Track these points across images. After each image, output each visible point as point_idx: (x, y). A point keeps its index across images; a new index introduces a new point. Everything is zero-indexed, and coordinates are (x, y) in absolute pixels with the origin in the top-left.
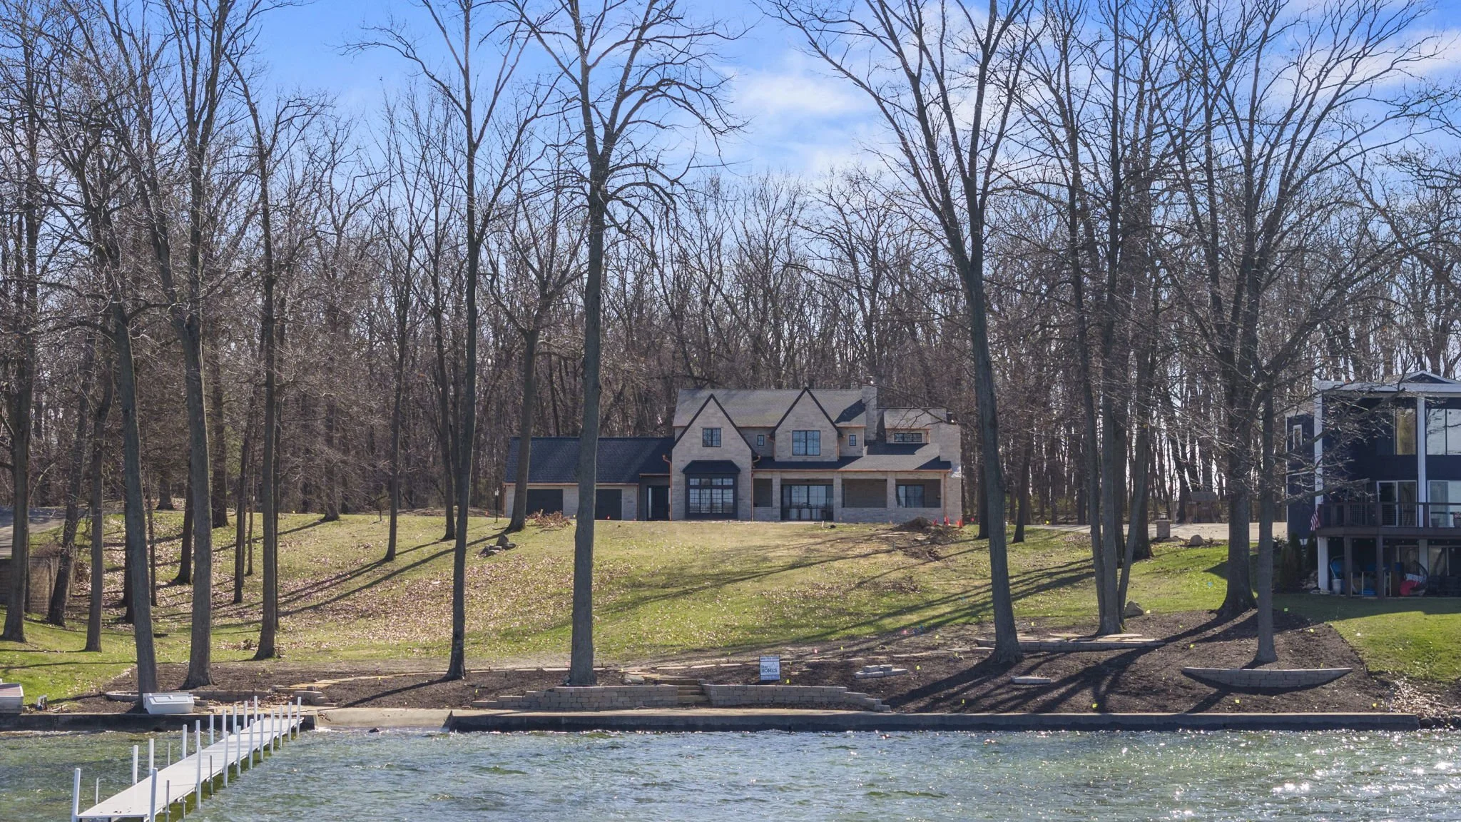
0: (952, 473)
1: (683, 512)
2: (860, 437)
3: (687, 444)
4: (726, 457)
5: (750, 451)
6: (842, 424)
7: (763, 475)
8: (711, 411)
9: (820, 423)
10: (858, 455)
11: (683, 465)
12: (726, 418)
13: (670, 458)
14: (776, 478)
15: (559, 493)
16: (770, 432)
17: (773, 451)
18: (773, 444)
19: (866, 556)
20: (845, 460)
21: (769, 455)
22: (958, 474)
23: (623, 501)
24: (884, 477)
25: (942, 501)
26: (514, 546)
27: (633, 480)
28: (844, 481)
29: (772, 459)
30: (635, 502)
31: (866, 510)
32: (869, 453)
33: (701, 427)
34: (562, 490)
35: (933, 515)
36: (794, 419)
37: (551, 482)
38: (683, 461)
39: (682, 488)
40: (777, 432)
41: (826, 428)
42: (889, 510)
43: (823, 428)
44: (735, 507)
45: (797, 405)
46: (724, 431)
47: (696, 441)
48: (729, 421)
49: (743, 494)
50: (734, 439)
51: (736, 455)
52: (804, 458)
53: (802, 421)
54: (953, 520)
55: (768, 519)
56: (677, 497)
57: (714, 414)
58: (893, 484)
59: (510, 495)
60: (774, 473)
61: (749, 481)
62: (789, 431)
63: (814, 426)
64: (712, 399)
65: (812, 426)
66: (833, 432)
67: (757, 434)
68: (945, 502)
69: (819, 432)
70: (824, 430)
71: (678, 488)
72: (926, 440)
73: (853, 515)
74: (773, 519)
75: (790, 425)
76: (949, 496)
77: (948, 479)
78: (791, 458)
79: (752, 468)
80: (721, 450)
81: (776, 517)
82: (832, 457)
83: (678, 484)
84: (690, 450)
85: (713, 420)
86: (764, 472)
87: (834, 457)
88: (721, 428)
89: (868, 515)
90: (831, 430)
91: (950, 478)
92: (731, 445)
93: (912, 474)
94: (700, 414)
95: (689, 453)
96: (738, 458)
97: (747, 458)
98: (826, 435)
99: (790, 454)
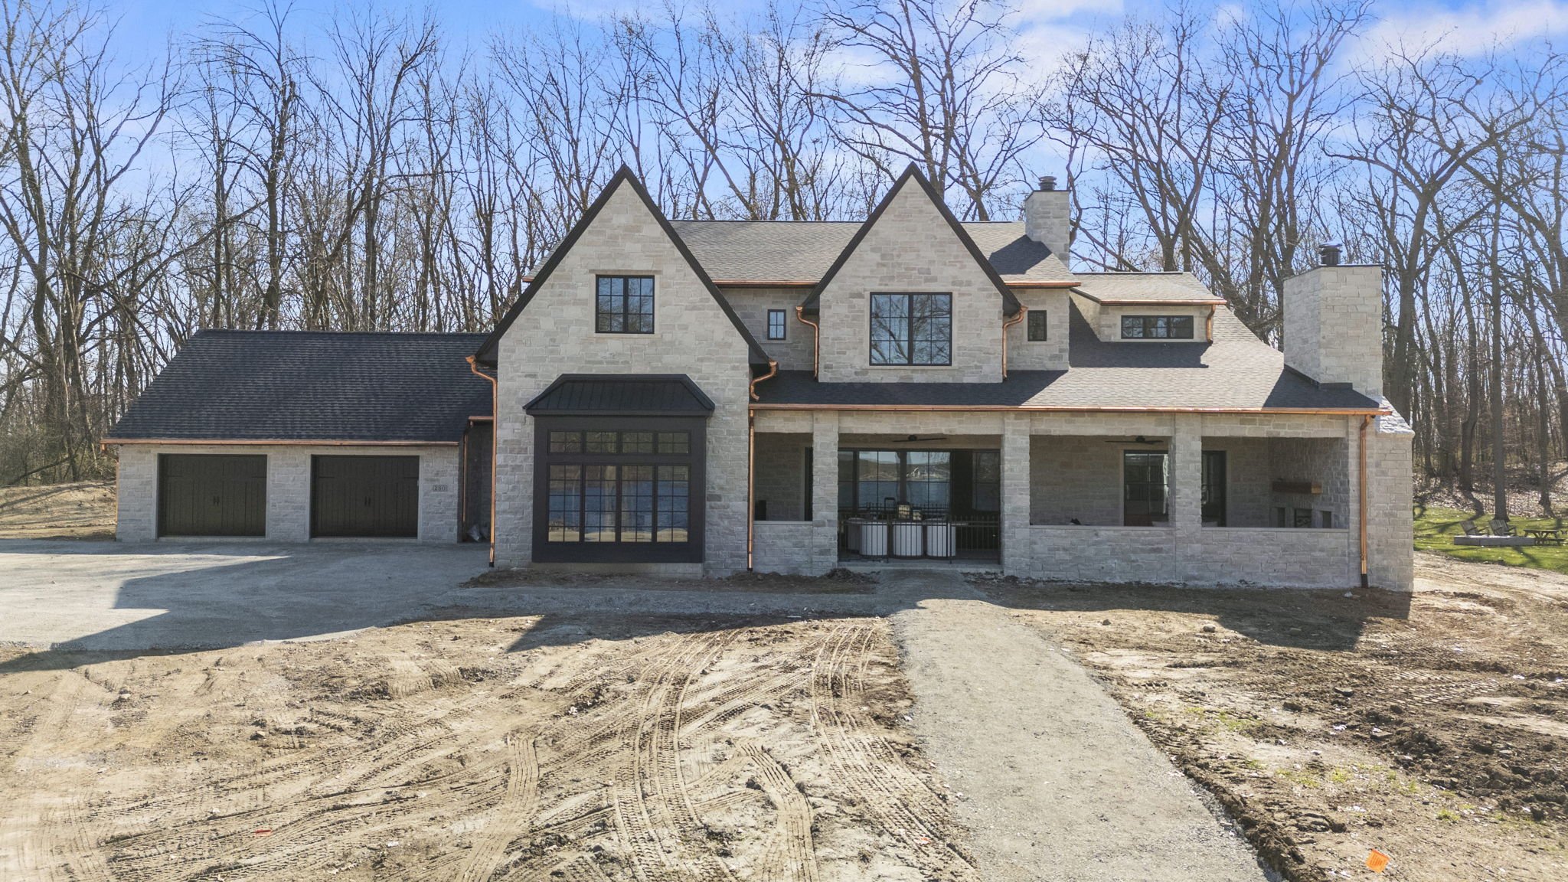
1: (528, 538)
2: (1058, 316)
3: (547, 324)
4: (668, 365)
5: (741, 347)
6: (1008, 279)
7: (783, 422)
8: (621, 220)
9: (950, 272)
10: (1050, 366)
11: (533, 389)
12: (670, 247)
13: (492, 366)
14: (824, 430)
15: (257, 466)
16: (805, 297)
17: (813, 352)
18: (814, 334)
20: (1024, 381)
21: (799, 365)
22: (1392, 427)
23: (422, 484)
24: (1161, 431)
25: (1354, 506)
27: (445, 431)
28: (1036, 441)
29: (811, 376)
30: (454, 489)
31: (1105, 532)
32: (1073, 362)
33: (591, 271)
34: (263, 458)
35: (1322, 550)
36: (877, 257)
37: (233, 437)
38: (533, 376)
39: (526, 461)
40: (824, 296)
41: (969, 284)
42: (1179, 534)
43: (961, 284)
44: (696, 523)
45: (883, 217)
46: (662, 286)
47: (572, 312)
48: (678, 254)
49: (722, 482)
50: (694, 308)
51: (701, 360)
52: (902, 373)
53: (899, 265)
54: (1385, 569)
55: (799, 558)
56: (514, 488)
57: (632, 230)
58: (1192, 454)
59: (129, 470)
60: (820, 416)
61: (739, 441)
62: (860, 296)
63: (934, 279)
64: (625, 183)
65: (927, 280)
66: (990, 296)
67: (766, 307)
68: (1361, 512)
69: (950, 294)
70: (964, 289)
71: (518, 463)
72: (1207, 334)
73: (1065, 550)
74: (816, 558)
75: (864, 278)
76: (1373, 489)
77: (1370, 439)
78: (865, 372)
79: (752, 400)
80: (653, 343)
81: (824, 552)
82: (986, 369)
83: (514, 447)
84: (553, 340)
85: (629, 247)
86: (787, 414)
87: (993, 372)
88: (656, 271)
89: (1113, 551)
90: (984, 290)
91: (1376, 434)
92: (685, 328)
93: (1252, 422)
94: (589, 228)
95: (552, 352)
96: (706, 368)
97: (734, 368)
98: (970, 306)
99: (862, 362)
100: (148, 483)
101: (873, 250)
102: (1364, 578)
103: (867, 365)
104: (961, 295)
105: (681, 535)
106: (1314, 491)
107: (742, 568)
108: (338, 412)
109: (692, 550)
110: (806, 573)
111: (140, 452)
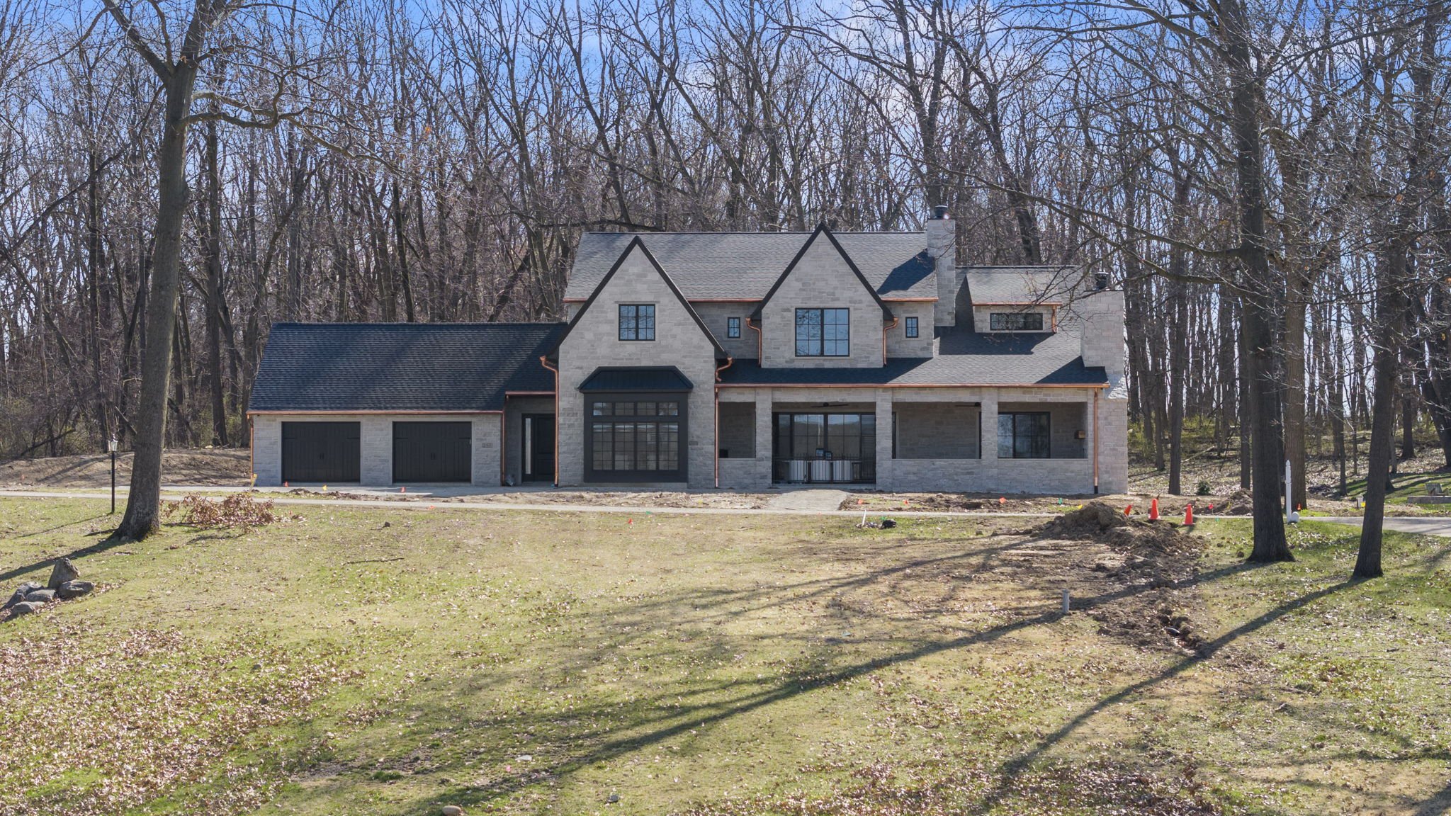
0: (1109, 390)
1: (580, 469)
2: (927, 322)
3: (589, 336)
4: (664, 360)
5: (711, 348)
6: (891, 296)
7: (738, 395)
8: (634, 270)
9: (848, 294)
10: (921, 355)
11: (581, 376)
12: (664, 285)
13: (555, 362)
14: (763, 400)
15: (352, 432)
16: (752, 310)
17: (757, 346)
18: (758, 335)
19: (992, 635)
20: (897, 365)
21: (749, 356)
22: (1119, 392)
23: (475, 443)
24: (974, 399)
25: (1090, 445)
26: (87, 588)
27: (494, 403)
28: (895, 405)
29: (755, 363)
30: (497, 446)
31: (939, 462)
32: (943, 351)
33: (616, 302)
34: (358, 424)
35: (1072, 472)
36: (799, 285)
37: (338, 408)
38: (582, 368)
39: (579, 421)
40: (765, 311)
41: (861, 302)
42: (985, 463)
43: (855, 302)
44: (683, 458)
45: (803, 258)
46: (661, 311)
47: (605, 328)
48: (670, 290)
49: (698, 433)
50: (680, 324)
51: (685, 357)
52: (817, 362)
53: (815, 290)
54: (1110, 483)
55: (747, 481)
56: (571, 437)
57: (641, 276)
58: (992, 413)
59: (261, 434)
60: (760, 391)
61: (709, 407)
62: (788, 310)
63: (838, 299)
64: (637, 247)
65: (833, 300)
66: (872, 310)
67: (726, 316)
68: (1095, 448)
69: (849, 309)
70: (857, 305)
71: (573, 420)
72: (1052, 326)
73: (914, 473)
74: (758, 480)
75: (791, 298)
76: (1103, 434)
77: (1101, 402)
78: (792, 361)
79: (717, 382)
80: (655, 347)
81: (764, 477)
82: (872, 359)
83: (570, 412)
84: (593, 346)
85: (640, 287)
86: (740, 390)
87: (876, 360)
88: (656, 302)
89: (944, 474)
90: (870, 306)
91: (1105, 399)
92: (674, 336)
93: (1031, 393)
95: (592, 353)
96: (687, 361)
97: (705, 362)
98: (861, 317)
99: (790, 354)
100: (275, 443)
101: (797, 280)
102: (1095, 488)
103: (793, 356)
104: (855, 309)
105: (674, 467)
106: (1080, 436)
107: (712, 487)
109: (681, 475)
110: (751, 490)
111: (268, 420)
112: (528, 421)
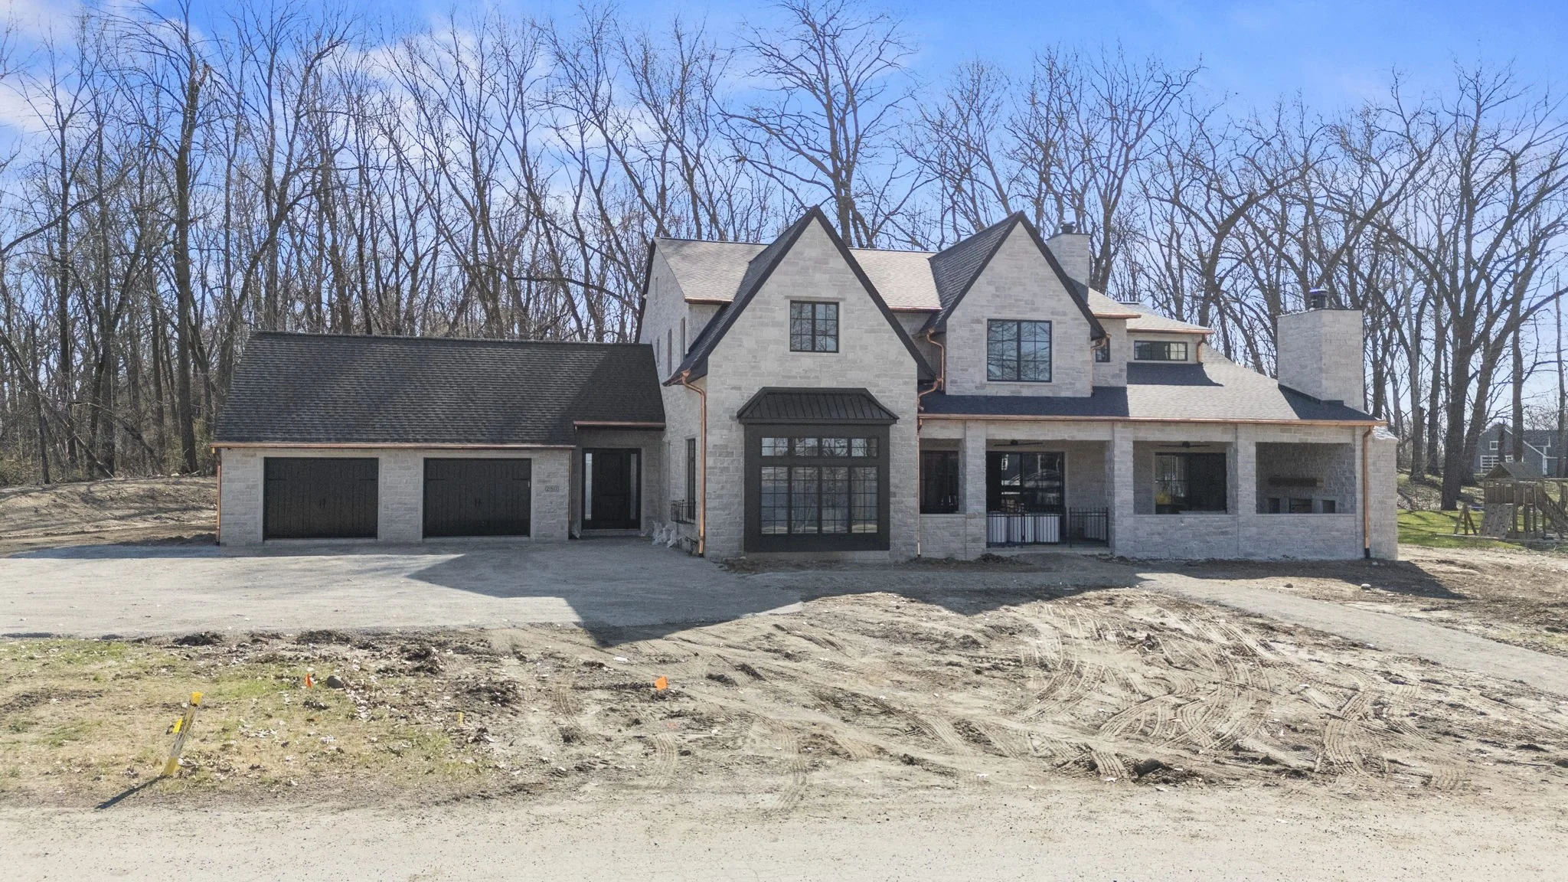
1: (738, 532)
2: (1119, 343)
3: (749, 343)
4: (851, 380)
7: (943, 431)
10: (1113, 382)
11: (740, 399)
14: (974, 437)
18: (941, 353)
23: (535, 486)
25: (1359, 496)
27: (562, 435)
30: (565, 490)
33: (787, 297)
34: (373, 463)
35: (1338, 531)
36: (991, 289)
37: (348, 440)
38: (739, 388)
39: (736, 464)
40: (950, 322)
41: (1064, 314)
42: (1241, 520)
43: (1057, 314)
44: (883, 517)
45: (997, 256)
46: (846, 311)
47: (772, 333)
48: (859, 284)
49: (897, 481)
50: (872, 331)
51: (878, 376)
52: (1013, 388)
53: (1010, 296)
54: (1380, 544)
55: (955, 545)
56: (723, 488)
57: (820, 262)
58: (1249, 456)
59: (233, 474)
61: (910, 445)
62: (978, 321)
63: (1036, 310)
64: (815, 221)
65: (1032, 310)
66: (1080, 324)
68: (1364, 500)
69: (1050, 322)
70: (1060, 318)
71: (725, 465)
72: (1198, 357)
73: (1159, 534)
74: (970, 545)
75: (982, 306)
76: (1372, 483)
77: (1370, 444)
78: (983, 386)
79: (919, 411)
80: (839, 361)
81: (975, 540)
82: (1078, 385)
83: (723, 451)
84: (754, 357)
85: (818, 278)
86: (943, 423)
87: (1083, 389)
88: (841, 299)
89: (1194, 535)
90: (1076, 319)
91: (1374, 440)
92: (864, 348)
93: (1289, 431)
94: (784, 260)
95: (753, 367)
96: (883, 383)
97: (906, 383)
98: (1066, 333)
99: (980, 377)
100: (254, 487)
101: (989, 283)
102: (1367, 551)
103: (985, 381)
104: (1059, 323)
105: (872, 528)
106: (1318, 484)
107: (913, 555)
108: (443, 417)
109: (880, 540)
110: (961, 557)
111: (244, 455)
112: (589, 457)
